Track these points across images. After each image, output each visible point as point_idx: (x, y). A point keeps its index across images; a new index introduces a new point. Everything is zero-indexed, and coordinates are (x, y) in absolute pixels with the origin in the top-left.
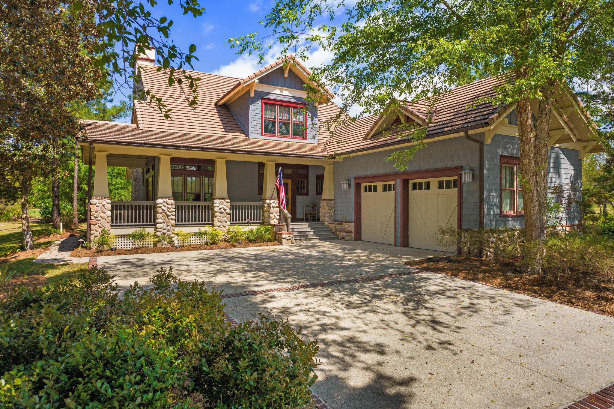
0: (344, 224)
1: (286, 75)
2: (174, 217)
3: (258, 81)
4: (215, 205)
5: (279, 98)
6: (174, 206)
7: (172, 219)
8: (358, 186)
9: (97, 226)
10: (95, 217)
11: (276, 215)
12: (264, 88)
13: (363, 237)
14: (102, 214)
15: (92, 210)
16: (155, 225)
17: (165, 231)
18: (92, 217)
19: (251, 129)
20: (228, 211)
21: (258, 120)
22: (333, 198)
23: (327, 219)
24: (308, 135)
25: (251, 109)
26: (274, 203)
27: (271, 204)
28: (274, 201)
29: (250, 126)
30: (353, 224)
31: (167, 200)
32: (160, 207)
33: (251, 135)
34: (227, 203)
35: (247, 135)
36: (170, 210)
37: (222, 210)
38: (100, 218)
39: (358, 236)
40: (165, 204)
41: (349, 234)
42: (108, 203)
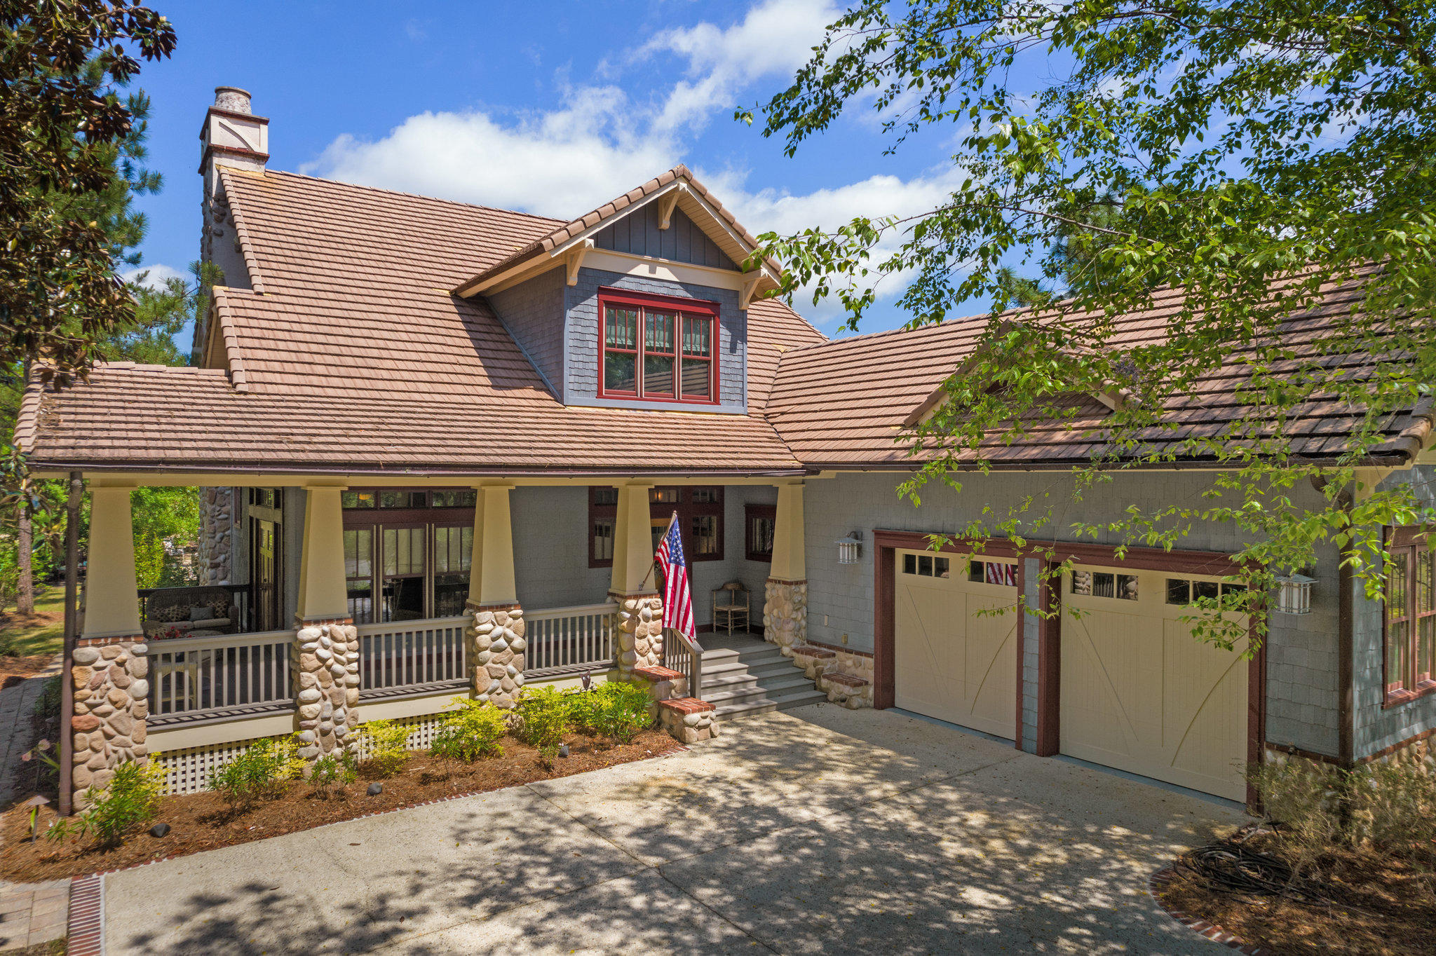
0: (840, 654)
1: (666, 224)
2: (355, 679)
3: (592, 241)
4: (480, 628)
5: (645, 289)
6: (355, 644)
7: (350, 686)
8: (887, 556)
9: (98, 733)
10: (92, 707)
11: (652, 640)
12: (609, 261)
13: (901, 698)
14: (115, 693)
15: (79, 684)
16: (295, 707)
17: (327, 725)
18: (81, 707)
19: (569, 379)
20: (518, 642)
21: (587, 351)
22: (802, 577)
23: (787, 637)
24: (722, 390)
25: (568, 321)
26: (646, 606)
27: (638, 611)
28: (648, 600)
29: (566, 372)
30: (871, 661)
31: (334, 626)
32: (312, 651)
33: (569, 397)
34: (515, 618)
35: (559, 398)
36: (343, 658)
37: (502, 641)
38: (107, 707)
39: (885, 698)
40: (327, 640)
41: (859, 690)
42: (137, 655)
